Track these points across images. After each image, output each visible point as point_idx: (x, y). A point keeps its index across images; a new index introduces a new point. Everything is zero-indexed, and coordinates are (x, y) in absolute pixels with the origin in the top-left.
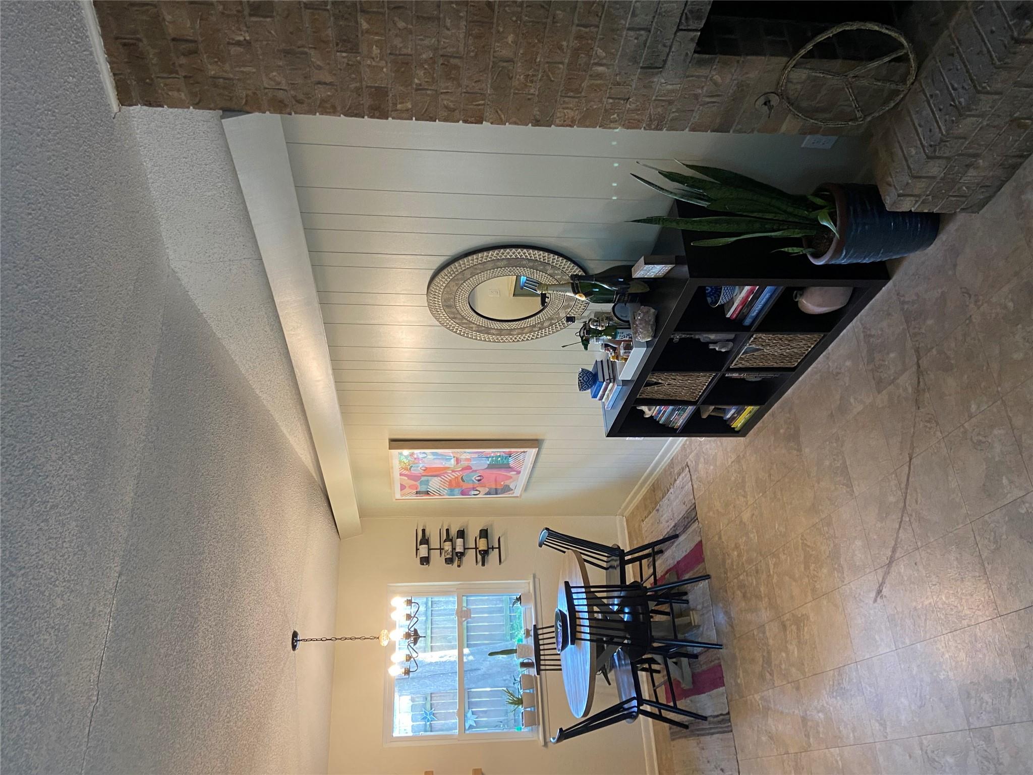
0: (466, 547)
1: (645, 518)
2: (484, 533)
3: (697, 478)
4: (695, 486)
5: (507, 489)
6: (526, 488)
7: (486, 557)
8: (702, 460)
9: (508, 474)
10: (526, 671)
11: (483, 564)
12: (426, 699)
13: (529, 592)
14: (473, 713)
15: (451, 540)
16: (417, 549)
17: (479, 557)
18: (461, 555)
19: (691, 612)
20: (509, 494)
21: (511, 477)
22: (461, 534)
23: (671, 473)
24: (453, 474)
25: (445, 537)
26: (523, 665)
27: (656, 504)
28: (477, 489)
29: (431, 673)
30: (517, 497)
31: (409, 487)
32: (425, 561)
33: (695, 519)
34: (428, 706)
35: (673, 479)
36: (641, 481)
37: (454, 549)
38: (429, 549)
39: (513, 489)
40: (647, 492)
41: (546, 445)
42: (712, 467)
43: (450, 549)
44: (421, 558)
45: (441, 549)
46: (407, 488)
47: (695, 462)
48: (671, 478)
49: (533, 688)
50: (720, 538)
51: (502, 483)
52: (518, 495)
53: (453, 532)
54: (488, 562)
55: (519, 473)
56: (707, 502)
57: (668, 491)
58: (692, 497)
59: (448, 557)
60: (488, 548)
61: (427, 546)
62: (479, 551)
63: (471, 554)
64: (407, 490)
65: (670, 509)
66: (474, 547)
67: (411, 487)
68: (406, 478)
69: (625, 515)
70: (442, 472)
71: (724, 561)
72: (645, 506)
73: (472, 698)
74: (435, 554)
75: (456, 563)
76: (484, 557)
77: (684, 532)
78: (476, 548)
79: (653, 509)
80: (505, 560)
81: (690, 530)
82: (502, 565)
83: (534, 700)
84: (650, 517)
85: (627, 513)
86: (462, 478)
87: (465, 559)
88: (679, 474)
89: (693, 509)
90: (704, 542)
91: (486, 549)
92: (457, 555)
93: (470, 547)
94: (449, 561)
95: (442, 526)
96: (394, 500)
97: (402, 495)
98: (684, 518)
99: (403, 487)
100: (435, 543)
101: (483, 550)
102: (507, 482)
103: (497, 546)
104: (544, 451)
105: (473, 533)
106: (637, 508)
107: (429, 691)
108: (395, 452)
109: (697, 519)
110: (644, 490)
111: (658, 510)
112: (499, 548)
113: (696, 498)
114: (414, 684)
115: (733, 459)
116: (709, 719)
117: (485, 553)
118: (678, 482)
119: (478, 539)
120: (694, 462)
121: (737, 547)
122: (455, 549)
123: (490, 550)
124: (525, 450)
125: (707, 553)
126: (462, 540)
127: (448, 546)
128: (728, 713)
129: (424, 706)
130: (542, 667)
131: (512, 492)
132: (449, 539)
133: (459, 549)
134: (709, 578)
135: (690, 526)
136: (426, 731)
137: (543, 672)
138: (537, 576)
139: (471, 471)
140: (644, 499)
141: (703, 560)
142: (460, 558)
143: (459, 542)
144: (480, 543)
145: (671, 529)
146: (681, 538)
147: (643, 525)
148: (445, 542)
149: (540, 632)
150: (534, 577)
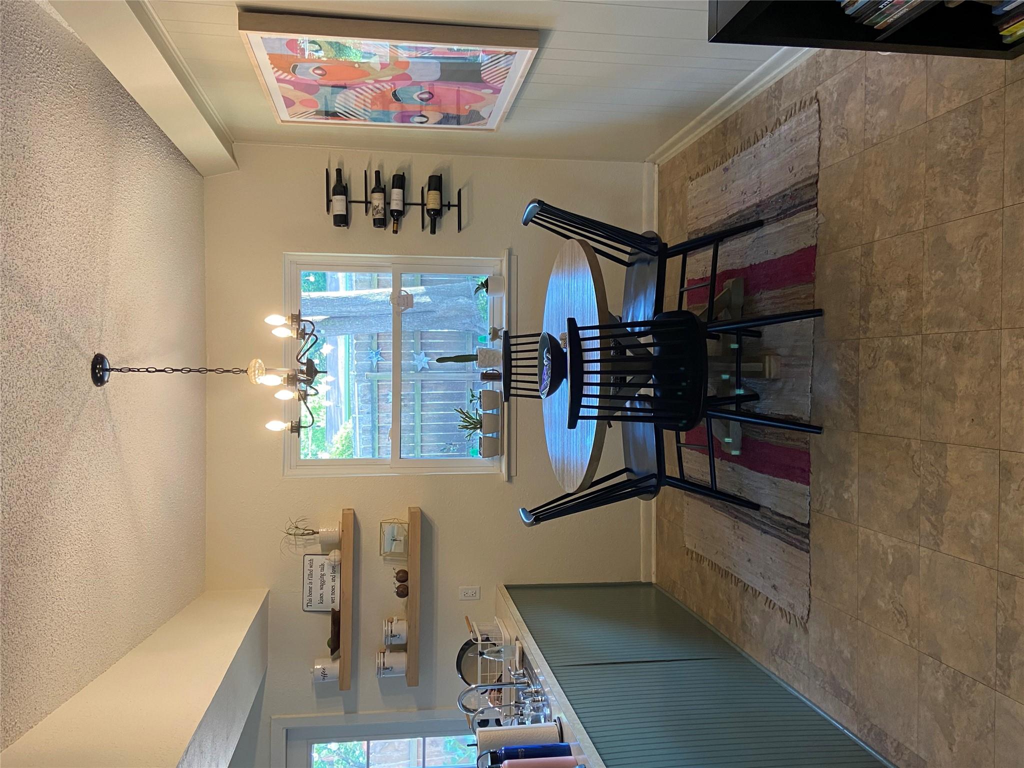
0: (408, 201)
1: (698, 175)
2: (436, 183)
3: (835, 128)
4: (827, 143)
5: (475, 117)
6: (508, 116)
7: (437, 219)
8: (860, 94)
9: (477, 93)
10: (489, 385)
11: (433, 231)
12: (372, 338)
13: (501, 275)
14: (426, 355)
15: (383, 191)
16: (329, 201)
17: (427, 219)
18: (398, 215)
19: (767, 357)
20: (478, 125)
21: (482, 99)
22: (400, 181)
23: (770, 108)
24: (377, 85)
25: (372, 184)
26: (486, 377)
27: (725, 157)
28: (424, 113)
29: (378, 313)
30: (492, 130)
31: (300, 102)
32: (342, 220)
33: (811, 204)
34: (375, 346)
35: (774, 120)
36: (704, 114)
37: (387, 203)
38: (349, 202)
39: (486, 116)
40: (710, 132)
41: (553, 42)
42: (883, 113)
43: (381, 206)
44: (335, 216)
45: (367, 202)
46: (297, 104)
47: (839, 95)
48: (769, 118)
49: (497, 408)
50: (867, 254)
51: (467, 107)
52: (494, 127)
53: (387, 177)
54: (440, 227)
55: (497, 91)
56: (851, 180)
57: (757, 140)
58: (813, 162)
59: (377, 217)
60: (442, 205)
61: (344, 197)
62: (428, 210)
63: (415, 213)
64: (298, 108)
65: (756, 172)
66: (420, 202)
67: (303, 103)
68: (292, 88)
69: (658, 162)
70: (357, 81)
71: (865, 299)
72: (701, 156)
73: (426, 339)
74: (358, 210)
75: (391, 227)
76: (435, 219)
77: (778, 220)
78: (423, 205)
79: (716, 165)
80: (468, 224)
81: (796, 220)
82: (462, 232)
83: (498, 424)
84: (706, 176)
85: (664, 159)
86: (394, 94)
87: (405, 220)
88: (790, 115)
89: (811, 184)
90: (821, 250)
91: (437, 207)
92: (392, 215)
93: (414, 201)
94: (380, 223)
95: (370, 164)
96: (279, 122)
97: (292, 115)
98: (783, 195)
99: (289, 103)
100: (357, 192)
101: (433, 210)
102: (475, 107)
103: (456, 203)
104: (547, 53)
105: (418, 181)
106: (684, 155)
107: (374, 331)
108: (255, 37)
109: (816, 205)
110: (704, 130)
111: (726, 170)
112: (459, 206)
113: (823, 166)
114: (357, 323)
115: (953, 106)
116: (762, 510)
117: (436, 215)
118: (784, 128)
119: (426, 189)
120: (835, 95)
121: (910, 283)
122: (389, 204)
123: (445, 209)
124: (513, 50)
125: (826, 269)
126: (400, 191)
127: (377, 200)
128: (808, 525)
129: (370, 345)
130: (513, 391)
131: (484, 121)
132: (379, 188)
133: (396, 205)
134: (821, 315)
135: (794, 214)
136: (372, 371)
137: (513, 399)
138: (515, 252)
139: (409, 82)
140: (701, 143)
141: (812, 280)
142: (397, 220)
143: (396, 193)
144: (430, 198)
145: (748, 208)
146: (768, 230)
147: (692, 185)
148: (373, 192)
149: (513, 341)
150: (510, 254)
